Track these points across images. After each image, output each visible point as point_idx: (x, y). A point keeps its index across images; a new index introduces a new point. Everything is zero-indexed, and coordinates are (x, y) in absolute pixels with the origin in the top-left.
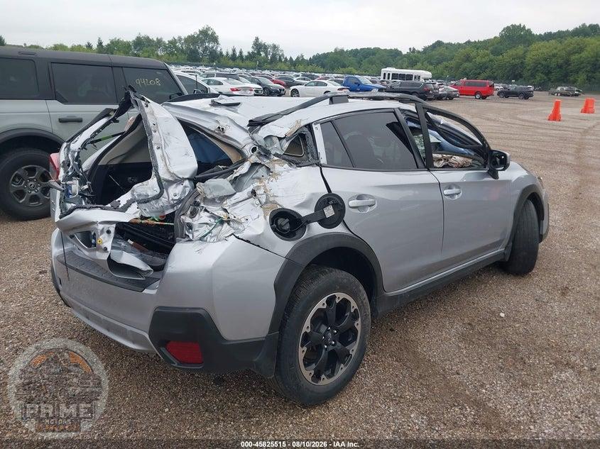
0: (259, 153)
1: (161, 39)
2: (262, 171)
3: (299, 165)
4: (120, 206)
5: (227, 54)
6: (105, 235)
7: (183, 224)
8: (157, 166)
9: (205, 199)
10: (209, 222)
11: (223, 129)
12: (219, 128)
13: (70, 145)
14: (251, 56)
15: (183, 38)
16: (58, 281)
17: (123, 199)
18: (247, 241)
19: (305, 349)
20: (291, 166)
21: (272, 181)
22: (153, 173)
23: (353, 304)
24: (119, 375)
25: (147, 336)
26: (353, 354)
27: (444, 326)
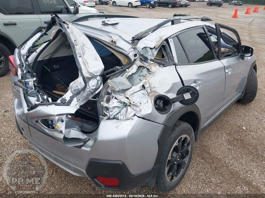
0: (141, 59)
2: (145, 71)
3: (164, 66)
4: (66, 102)
6: (60, 122)
7: (103, 107)
8: (81, 69)
9: (114, 91)
10: (118, 106)
11: (115, 42)
12: (112, 41)
13: (20, 51)
16: (21, 129)
17: (67, 96)
18: (143, 118)
19: (168, 168)
20: (160, 66)
21: (151, 78)
22: (80, 74)
23: (189, 139)
24: (61, 177)
25: (85, 172)
26: (186, 162)
27: (218, 136)
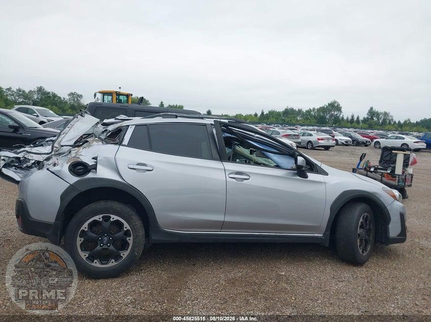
1: (301, 109)
3: (107, 143)
5: (348, 119)
14: (365, 121)
15: (316, 108)
19: (82, 239)
20: (103, 143)
23: (127, 226)
26: (124, 257)
